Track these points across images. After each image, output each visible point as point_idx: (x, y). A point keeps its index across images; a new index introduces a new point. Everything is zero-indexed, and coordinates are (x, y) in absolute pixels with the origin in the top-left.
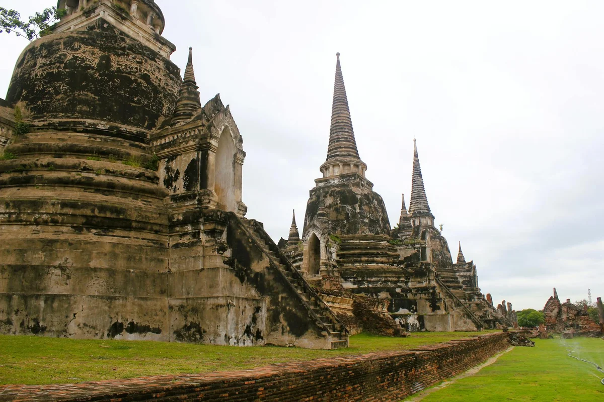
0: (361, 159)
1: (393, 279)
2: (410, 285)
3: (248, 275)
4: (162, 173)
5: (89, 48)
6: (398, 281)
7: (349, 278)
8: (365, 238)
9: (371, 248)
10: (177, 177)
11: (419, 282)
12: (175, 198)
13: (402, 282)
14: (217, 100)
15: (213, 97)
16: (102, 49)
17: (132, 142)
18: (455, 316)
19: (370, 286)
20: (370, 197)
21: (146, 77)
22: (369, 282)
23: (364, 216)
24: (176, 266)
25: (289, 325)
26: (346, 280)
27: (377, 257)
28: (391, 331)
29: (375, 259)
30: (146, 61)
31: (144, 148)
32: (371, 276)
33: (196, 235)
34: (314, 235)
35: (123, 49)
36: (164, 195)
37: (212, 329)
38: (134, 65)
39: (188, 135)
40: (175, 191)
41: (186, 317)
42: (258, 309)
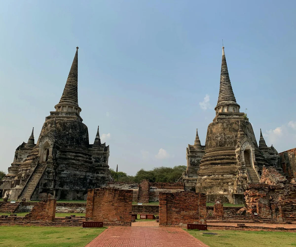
1: (25, 168)
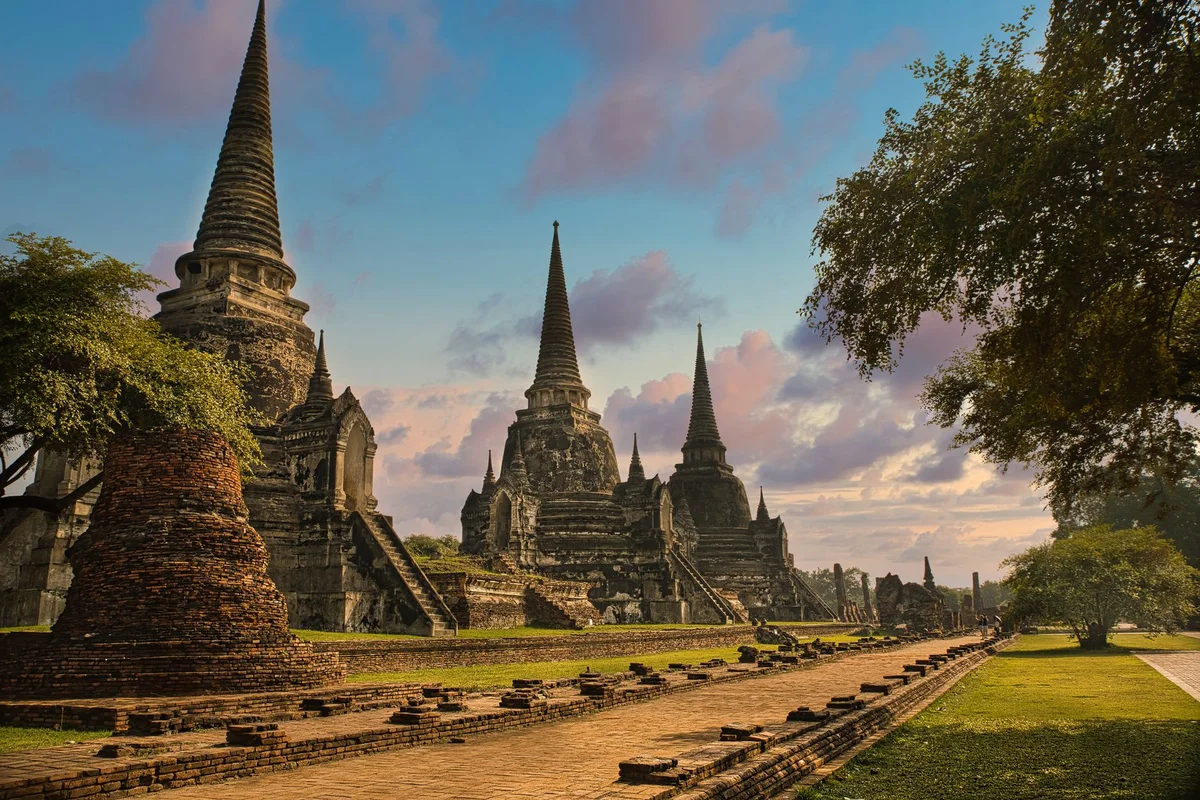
0: (583, 384)
1: (611, 553)
2: (637, 560)
3: (370, 571)
4: (293, 469)
5: (217, 338)
6: (618, 556)
7: (549, 552)
8: (578, 496)
9: (583, 511)
10: (307, 476)
11: (649, 557)
12: (305, 496)
13: (624, 556)
14: (348, 394)
15: (343, 391)
16: (230, 338)
17: (263, 437)
18: (694, 603)
19: (578, 562)
20: (588, 439)
21: (276, 364)
22: (577, 558)
23: (577, 466)
24: (305, 562)
25: (402, 615)
26: (545, 554)
27: (591, 523)
28: (566, 622)
29: (588, 525)
30: (276, 344)
31: (275, 443)
32: (580, 550)
33: (324, 534)
34: (504, 494)
35: (251, 335)
36: (296, 492)
37: (333, 619)
38: (263, 352)
39: (318, 435)
40: (305, 489)
41: (312, 609)
42: (375, 602)
